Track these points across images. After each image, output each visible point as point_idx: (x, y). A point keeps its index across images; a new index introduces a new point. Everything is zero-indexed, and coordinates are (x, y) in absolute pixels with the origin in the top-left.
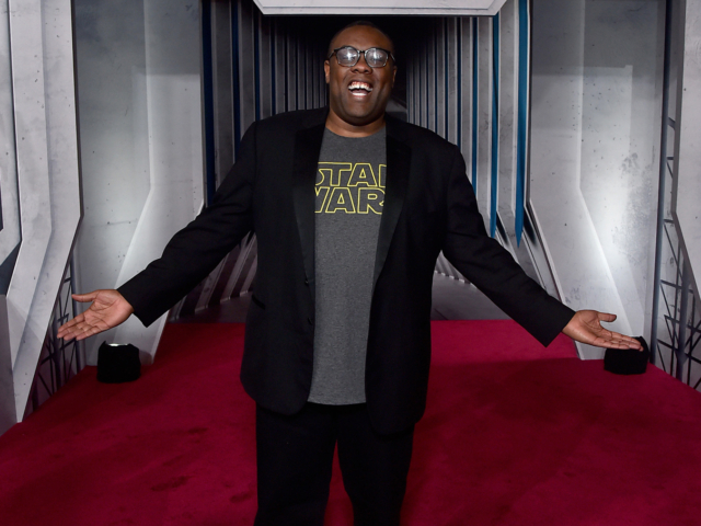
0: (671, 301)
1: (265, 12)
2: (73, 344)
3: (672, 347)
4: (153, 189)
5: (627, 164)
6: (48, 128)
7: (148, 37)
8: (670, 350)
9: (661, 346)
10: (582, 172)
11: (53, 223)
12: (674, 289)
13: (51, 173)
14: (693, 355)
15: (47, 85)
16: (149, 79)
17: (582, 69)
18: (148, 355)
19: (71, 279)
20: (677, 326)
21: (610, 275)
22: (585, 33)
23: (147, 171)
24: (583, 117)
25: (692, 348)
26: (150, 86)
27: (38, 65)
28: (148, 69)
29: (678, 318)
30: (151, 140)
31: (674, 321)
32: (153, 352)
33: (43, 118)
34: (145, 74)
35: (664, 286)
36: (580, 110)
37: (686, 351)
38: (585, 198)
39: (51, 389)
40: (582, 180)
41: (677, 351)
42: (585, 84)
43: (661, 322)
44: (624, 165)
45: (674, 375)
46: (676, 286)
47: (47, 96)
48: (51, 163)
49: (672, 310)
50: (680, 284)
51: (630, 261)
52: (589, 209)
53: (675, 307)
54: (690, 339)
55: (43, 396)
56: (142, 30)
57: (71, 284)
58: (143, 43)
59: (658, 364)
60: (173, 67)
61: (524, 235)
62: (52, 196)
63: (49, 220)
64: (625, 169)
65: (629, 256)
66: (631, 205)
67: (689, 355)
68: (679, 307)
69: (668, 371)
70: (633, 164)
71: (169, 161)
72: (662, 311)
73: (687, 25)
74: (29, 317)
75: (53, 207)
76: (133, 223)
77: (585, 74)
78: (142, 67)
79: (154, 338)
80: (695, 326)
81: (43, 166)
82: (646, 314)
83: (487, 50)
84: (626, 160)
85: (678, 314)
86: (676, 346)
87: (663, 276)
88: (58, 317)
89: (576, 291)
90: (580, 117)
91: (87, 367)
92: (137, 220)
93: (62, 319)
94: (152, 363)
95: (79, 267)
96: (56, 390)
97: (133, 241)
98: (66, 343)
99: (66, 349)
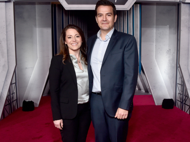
0: (180, 89)
1: (66, 9)
2: (16, 101)
3: (180, 101)
4: (38, 59)
5: (168, 52)
6: (7, 41)
8: (180, 102)
9: (178, 101)
10: (156, 54)
11: (8, 67)
12: (181, 86)
13: (8, 53)
14: (186, 103)
15: (7, 29)
16: (37, 29)
17: (155, 26)
18: (37, 104)
19: (16, 83)
20: (182, 95)
21: (164, 82)
22: (156, 17)
23: (37, 54)
24: (156, 39)
25: (185, 101)
26: (38, 32)
27: (4, 24)
28: (37, 26)
29: (182, 94)
30: (38, 46)
31: (181, 94)
33: (6, 38)
34: (36, 27)
35: (178, 85)
36: (155, 37)
37: (184, 102)
38: (157, 61)
39: (9, 113)
40: (155, 56)
41: (182, 103)
42: (156, 30)
43: (177, 95)
44: (167, 52)
45: (181, 109)
46: (181, 85)
47: (7, 32)
48: (8, 50)
49: (180, 91)
50: (182, 84)
51: (169, 78)
52: (158, 64)
53: (181, 90)
54: (185, 99)
55: (6, 114)
57: (15, 84)
58: (36, 19)
59: (177, 106)
60: (44, 26)
61: (141, 72)
62: (8, 59)
63: (7, 66)
64: (167, 53)
65: (169, 77)
66: (169, 63)
67: (185, 104)
68: (182, 90)
69: (179, 108)
70: (170, 52)
71: (43, 51)
72: (178, 92)
73: (182, 13)
74: (2, 92)
75: (8, 62)
76: (33, 68)
77: (156, 28)
78: (35, 25)
79: (39, 99)
80: (186, 95)
81: (6, 51)
82: (174, 93)
83: (131, 22)
84: (167, 51)
85: (182, 92)
86: (181, 101)
87: (178, 82)
88: (11, 93)
89: (154, 86)
91: (20, 107)
92: (34, 67)
93: (12, 94)
94: (38, 106)
95: (18, 80)
96: (10, 113)
97: (33, 73)
98: (14, 100)
99: (14, 102)
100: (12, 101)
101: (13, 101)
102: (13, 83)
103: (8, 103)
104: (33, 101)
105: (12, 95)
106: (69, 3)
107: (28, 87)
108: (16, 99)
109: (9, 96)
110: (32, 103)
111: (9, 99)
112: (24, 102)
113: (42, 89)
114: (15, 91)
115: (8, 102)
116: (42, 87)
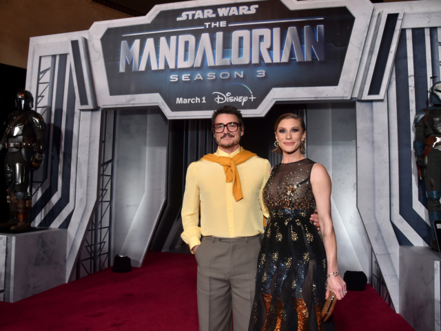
4: (146, 193)
5: (355, 186)
7: (148, 132)
8: (377, 279)
9: (374, 278)
16: (148, 148)
17: (331, 142)
18: (139, 263)
19: (110, 227)
21: (349, 239)
23: (144, 185)
26: (148, 151)
28: (148, 144)
30: (146, 173)
32: (141, 261)
33: (87, 160)
34: (146, 146)
36: (331, 161)
39: (90, 273)
40: (333, 193)
42: (333, 149)
48: (89, 177)
51: (360, 233)
52: (337, 207)
56: (146, 129)
58: (146, 134)
60: (157, 143)
62: (87, 190)
65: (359, 230)
67: (383, 282)
71: (153, 181)
76: (137, 206)
77: (333, 145)
78: (145, 144)
79: (141, 255)
82: (369, 260)
86: (379, 277)
90: (331, 164)
92: (138, 205)
93: (101, 243)
94: (139, 266)
95: (115, 223)
96: (92, 272)
97: (137, 214)
98: (102, 253)
99: (102, 256)
100: (98, 254)
101: (100, 255)
102: (103, 226)
103: (89, 256)
104: (130, 257)
105: (98, 246)
106: (173, 110)
107: (128, 236)
108: (107, 251)
109: (93, 247)
110: (127, 260)
111: (92, 250)
112: (117, 258)
113: (147, 240)
114: (107, 239)
115: (91, 255)
116: (148, 237)
